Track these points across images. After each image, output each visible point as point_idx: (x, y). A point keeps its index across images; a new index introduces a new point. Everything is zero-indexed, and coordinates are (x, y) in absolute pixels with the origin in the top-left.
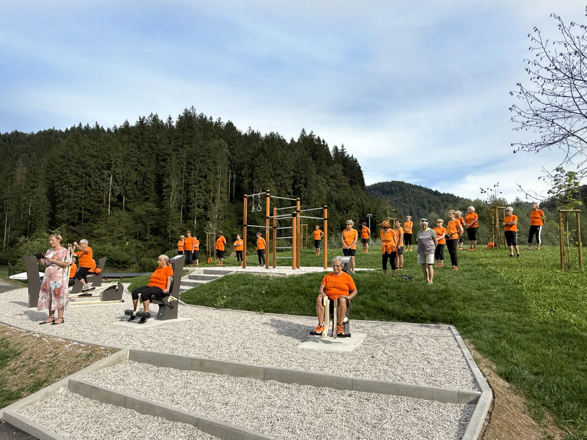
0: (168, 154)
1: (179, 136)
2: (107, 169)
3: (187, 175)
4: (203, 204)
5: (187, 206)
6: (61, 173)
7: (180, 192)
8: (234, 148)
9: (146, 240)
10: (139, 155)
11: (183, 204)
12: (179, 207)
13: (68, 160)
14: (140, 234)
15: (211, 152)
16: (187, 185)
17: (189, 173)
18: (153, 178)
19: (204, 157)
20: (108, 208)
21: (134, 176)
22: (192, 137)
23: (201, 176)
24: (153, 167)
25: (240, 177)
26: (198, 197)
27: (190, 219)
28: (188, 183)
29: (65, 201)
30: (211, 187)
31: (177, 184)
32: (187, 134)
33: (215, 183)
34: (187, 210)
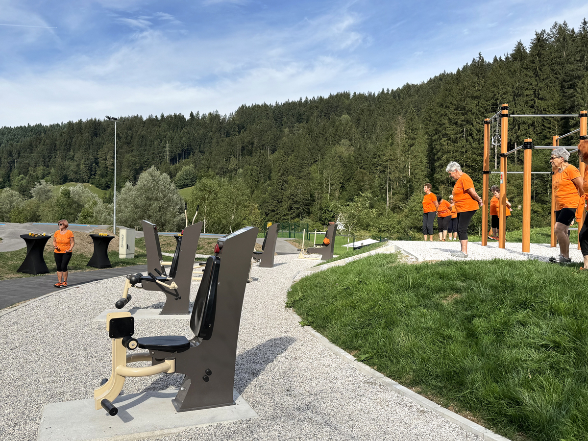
0: (579, 78)
2: (491, 112)
10: (537, 85)
20: (495, 162)
29: (445, 156)
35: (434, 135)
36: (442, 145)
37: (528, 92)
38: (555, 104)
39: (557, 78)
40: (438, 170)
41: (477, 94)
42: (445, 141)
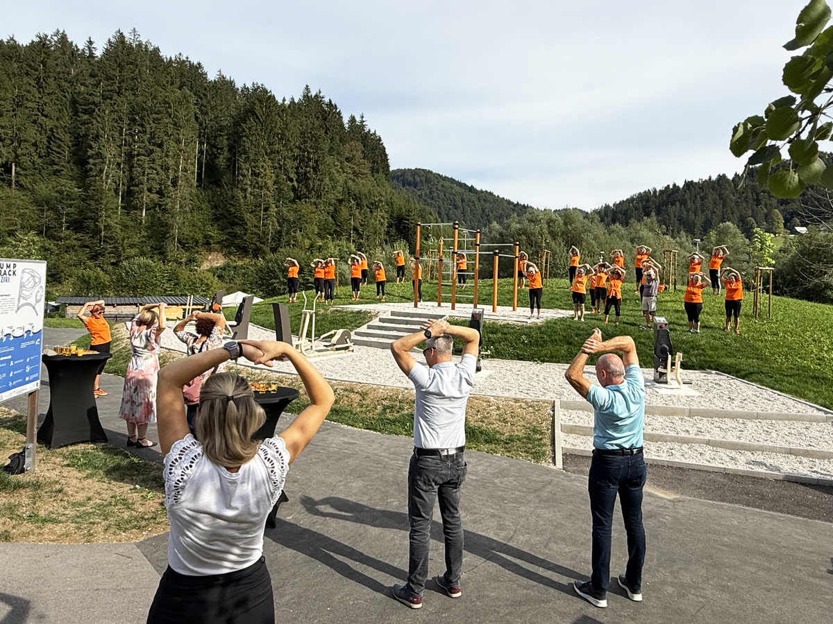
0: (94, 103)
1: (114, 75)
3: (131, 140)
4: (158, 187)
5: (128, 188)
7: (119, 165)
8: (205, 102)
9: (60, 239)
11: (123, 184)
12: (117, 189)
14: (48, 228)
15: (170, 107)
16: (130, 156)
17: (133, 136)
18: (67, 138)
19: (158, 114)
21: (31, 133)
22: (136, 79)
23: (154, 144)
24: (66, 120)
25: (214, 150)
26: (149, 175)
27: (136, 208)
28: (131, 152)
30: (171, 162)
31: (113, 153)
32: (127, 74)
33: (176, 156)
34: (129, 195)
38: (66, 126)
39: (65, 97)
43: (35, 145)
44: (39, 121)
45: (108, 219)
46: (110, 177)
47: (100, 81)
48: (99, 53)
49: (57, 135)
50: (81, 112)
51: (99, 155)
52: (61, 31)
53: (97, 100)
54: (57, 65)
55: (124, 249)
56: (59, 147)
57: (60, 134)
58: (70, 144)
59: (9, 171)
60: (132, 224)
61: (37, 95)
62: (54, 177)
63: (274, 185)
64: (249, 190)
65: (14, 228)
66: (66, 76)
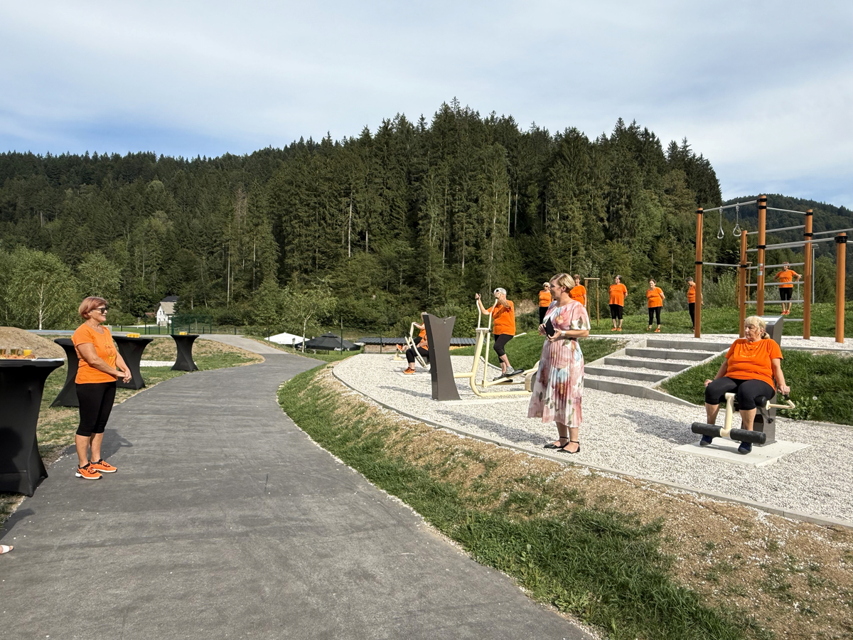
0: (423, 171)
1: (438, 143)
2: (345, 197)
3: (451, 199)
4: (474, 240)
5: (450, 243)
6: (289, 204)
7: (442, 223)
8: (515, 154)
9: (398, 293)
10: (385, 174)
11: (446, 240)
12: (441, 245)
13: (296, 186)
14: (390, 283)
15: (484, 163)
16: (451, 213)
17: (453, 195)
18: (403, 205)
19: (474, 171)
20: (348, 249)
21: (379, 205)
22: (456, 143)
23: (470, 200)
24: (403, 191)
25: (526, 199)
26: (467, 230)
27: (457, 262)
28: (452, 210)
29: (296, 241)
30: (485, 215)
31: (437, 212)
32: (449, 140)
33: (490, 209)
34: (451, 249)
35: (285, 215)
36: (293, 227)
37: (377, 180)
38: (403, 195)
39: (403, 169)
40: (289, 254)
41: (329, 175)
42: (296, 223)
43: (381, 214)
44: (385, 193)
45: (434, 273)
46: (434, 233)
47: (428, 151)
48: (428, 126)
49: (396, 204)
50: (414, 181)
51: (426, 216)
52: (401, 114)
53: (425, 167)
54: (397, 143)
55: (446, 300)
56: (398, 213)
57: (399, 202)
58: (406, 209)
59: (364, 238)
60: (453, 276)
61: (383, 172)
62: (395, 239)
63: (583, 226)
64: (558, 234)
65: (366, 285)
66: (403, 151)
